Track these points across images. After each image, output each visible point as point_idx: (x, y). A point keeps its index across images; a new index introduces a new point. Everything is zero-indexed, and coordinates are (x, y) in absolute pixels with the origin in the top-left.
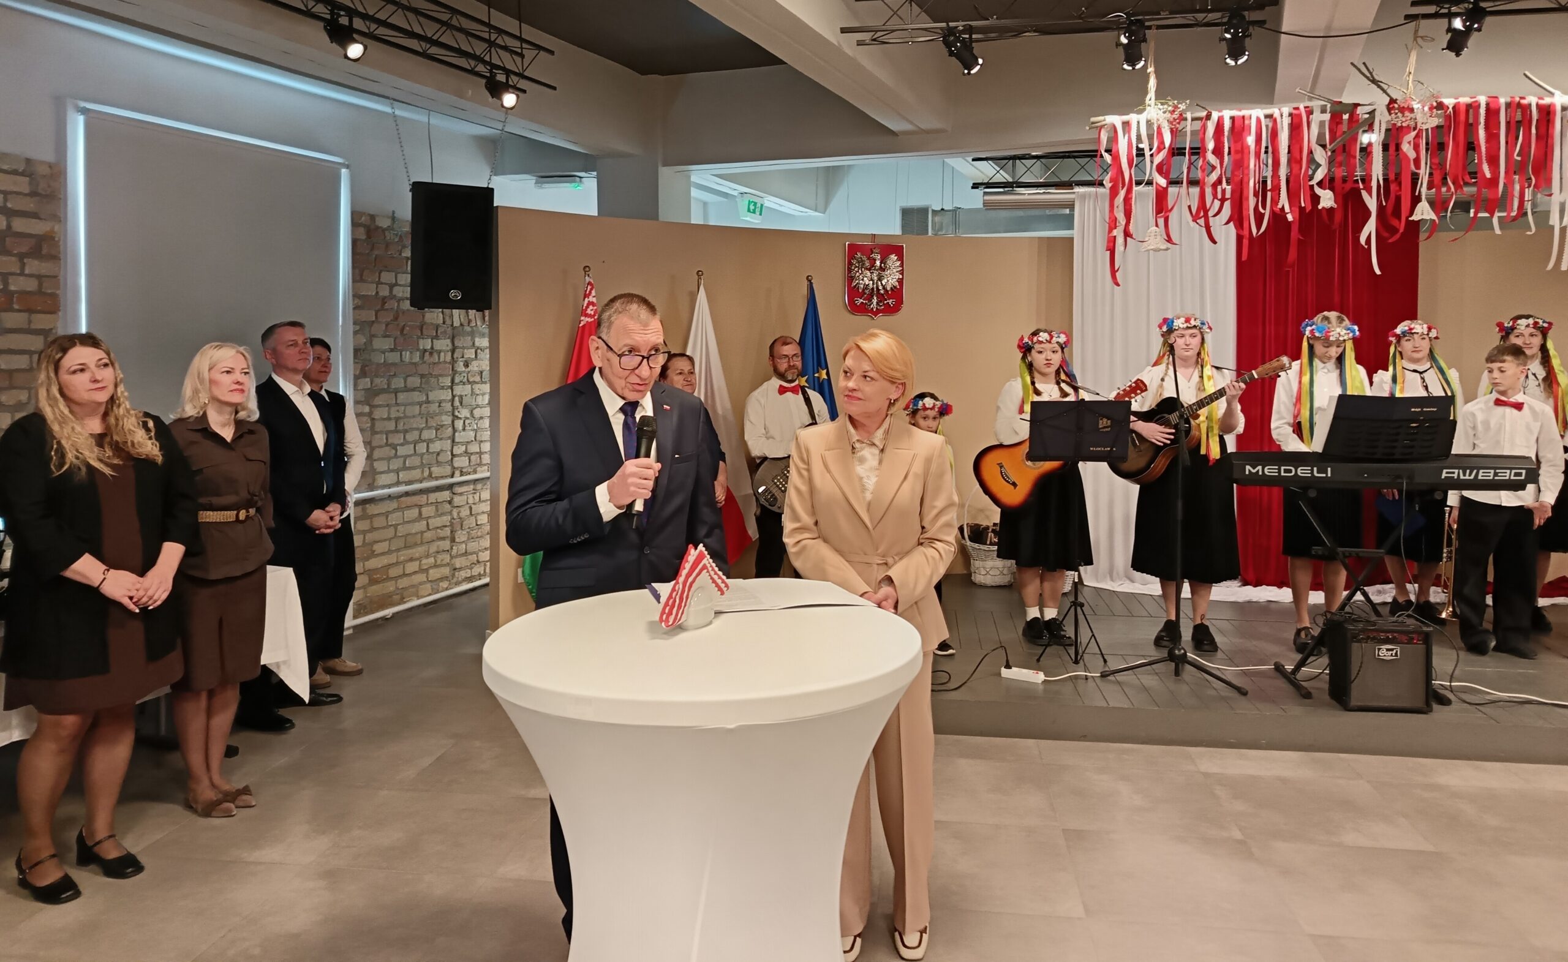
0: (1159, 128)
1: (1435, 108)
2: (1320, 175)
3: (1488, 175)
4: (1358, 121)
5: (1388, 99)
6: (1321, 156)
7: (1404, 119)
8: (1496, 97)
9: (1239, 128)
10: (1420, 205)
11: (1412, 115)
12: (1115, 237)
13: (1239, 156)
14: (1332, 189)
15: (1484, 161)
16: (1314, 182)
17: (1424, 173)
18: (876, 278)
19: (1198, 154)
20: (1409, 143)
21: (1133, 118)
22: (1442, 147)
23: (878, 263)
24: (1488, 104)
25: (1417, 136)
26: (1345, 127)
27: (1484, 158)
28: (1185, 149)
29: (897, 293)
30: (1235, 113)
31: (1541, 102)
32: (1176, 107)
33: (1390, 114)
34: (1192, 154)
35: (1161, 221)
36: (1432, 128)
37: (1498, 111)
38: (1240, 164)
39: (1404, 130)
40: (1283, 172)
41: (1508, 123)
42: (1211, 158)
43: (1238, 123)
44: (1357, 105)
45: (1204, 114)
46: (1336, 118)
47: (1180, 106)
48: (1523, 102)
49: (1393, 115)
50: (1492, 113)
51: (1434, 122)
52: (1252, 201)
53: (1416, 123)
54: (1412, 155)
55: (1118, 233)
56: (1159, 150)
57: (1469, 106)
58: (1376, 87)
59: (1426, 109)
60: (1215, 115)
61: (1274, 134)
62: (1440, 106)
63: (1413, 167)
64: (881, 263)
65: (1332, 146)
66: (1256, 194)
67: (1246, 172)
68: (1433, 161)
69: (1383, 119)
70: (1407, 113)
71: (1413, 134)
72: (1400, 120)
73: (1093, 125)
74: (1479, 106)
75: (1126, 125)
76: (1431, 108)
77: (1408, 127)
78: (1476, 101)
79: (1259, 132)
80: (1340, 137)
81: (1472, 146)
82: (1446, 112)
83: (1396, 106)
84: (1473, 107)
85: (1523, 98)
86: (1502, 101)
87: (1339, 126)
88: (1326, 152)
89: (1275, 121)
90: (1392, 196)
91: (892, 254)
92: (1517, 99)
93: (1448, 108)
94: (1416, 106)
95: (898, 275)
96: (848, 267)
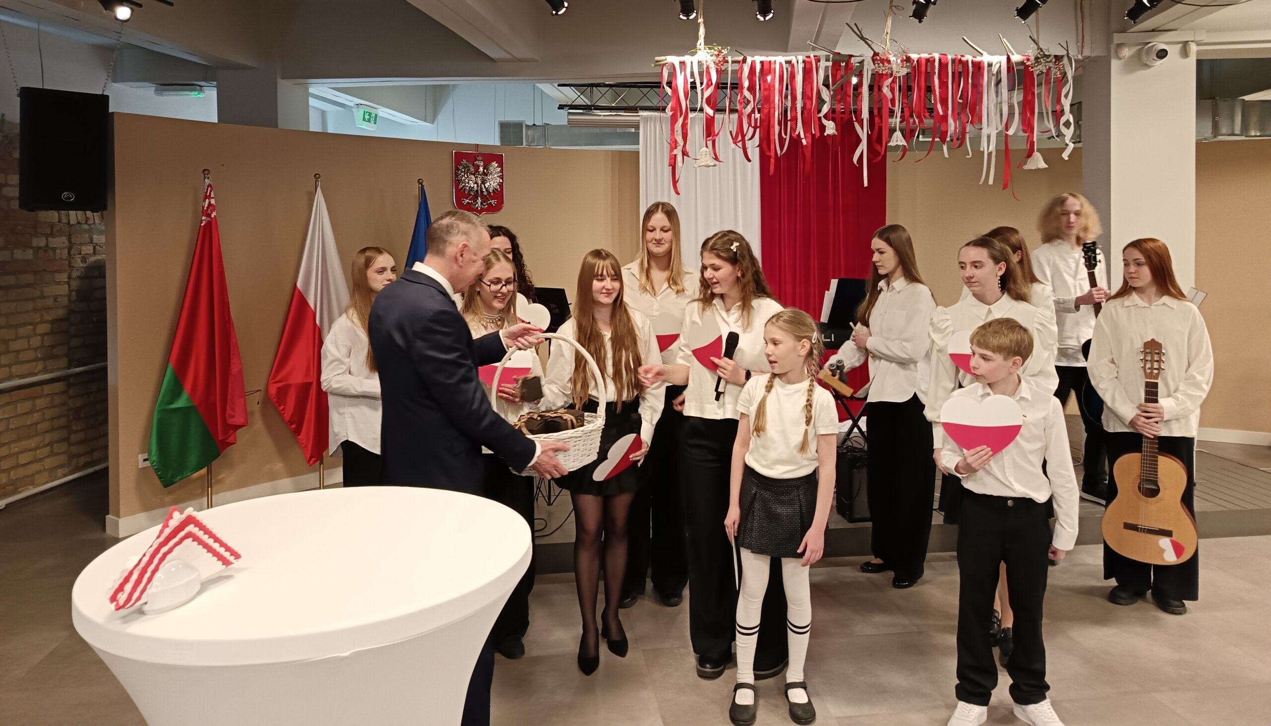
0: (708, 68)
1: (905, 60)
2: (825, 109)
3: (941, 113)
4: (852, 68)
5: (873, 52)
6: (826, 95)
7: (884, 69)
8: (946, 55)
9: (766, 69)
10: (895, 134)
11: (890, 66)
12: (675, 155)
13: (766, 93)
14: (833, 120)
15: (938, 102)
16: (821, 115)
17: (897, 109)
18: (480, 182)
19: (737, 88)
20: (887, 86)
21: (687, 59)
22: (910, 89)
23: (481, 169)
24: (940, 60)
25: (893, 82)
26: (842, 72)
27: (938, 100)
28: (727, 84)
29: (498, 194)
30: (764, 58)
31: (975, 60)
32: (720, 52)
33: (874, 64)
34: (732, 88)
35: (710, 143)
36: (903, 76)
37: (947, 65)
38: (767, 99)
39: (884, 77)
40: (799, 105)
41: (953, 73)
42: (747, 93)
43: (766, 67)
44: (851, 56)
45: (741, 58)
46: (836, 65)
47: (723, 51)
48: (964, 59)
49: (876, 65)
50: (943, 65)
51: (904, 71)
52: (777, 128)
53: (892, 72)
54: (889, 95)
55: (678, 152)
56: (708, 86)
57: (927, 60)
58: (864, 42)
59: (899, 61)
60: (749, 60)
61: (792, 76)
62: (908, 59)
63: (890, 105)
64: (484, 169)
65: (834, 86)
66: (780, 124)
67: (772, 105)
68: (904, 101)
69: (869, 68)
70: (886, 64)
71: (890, 80)
72: (883, 69)
73: (657, 63)
74: (934, 60)
75: (683, 64)
76: (902, 61)
77: (887, 74)
78: (932, 57)
79: (781, 74)
80: (839, 80)
81: (929, 89)
82: (912, 64)
83: (878, 58)
84: (930, 61)
85: (963, 56)
86: (950, 57)
87: (838, 72)
88: (830, 92)
89: (793, 66)
90: (876, 128)
91: (493, 161)
92: (959, 57)
93: (914, 61)
94: (892, 59)
95: (499, 180)
96: (455, 172)
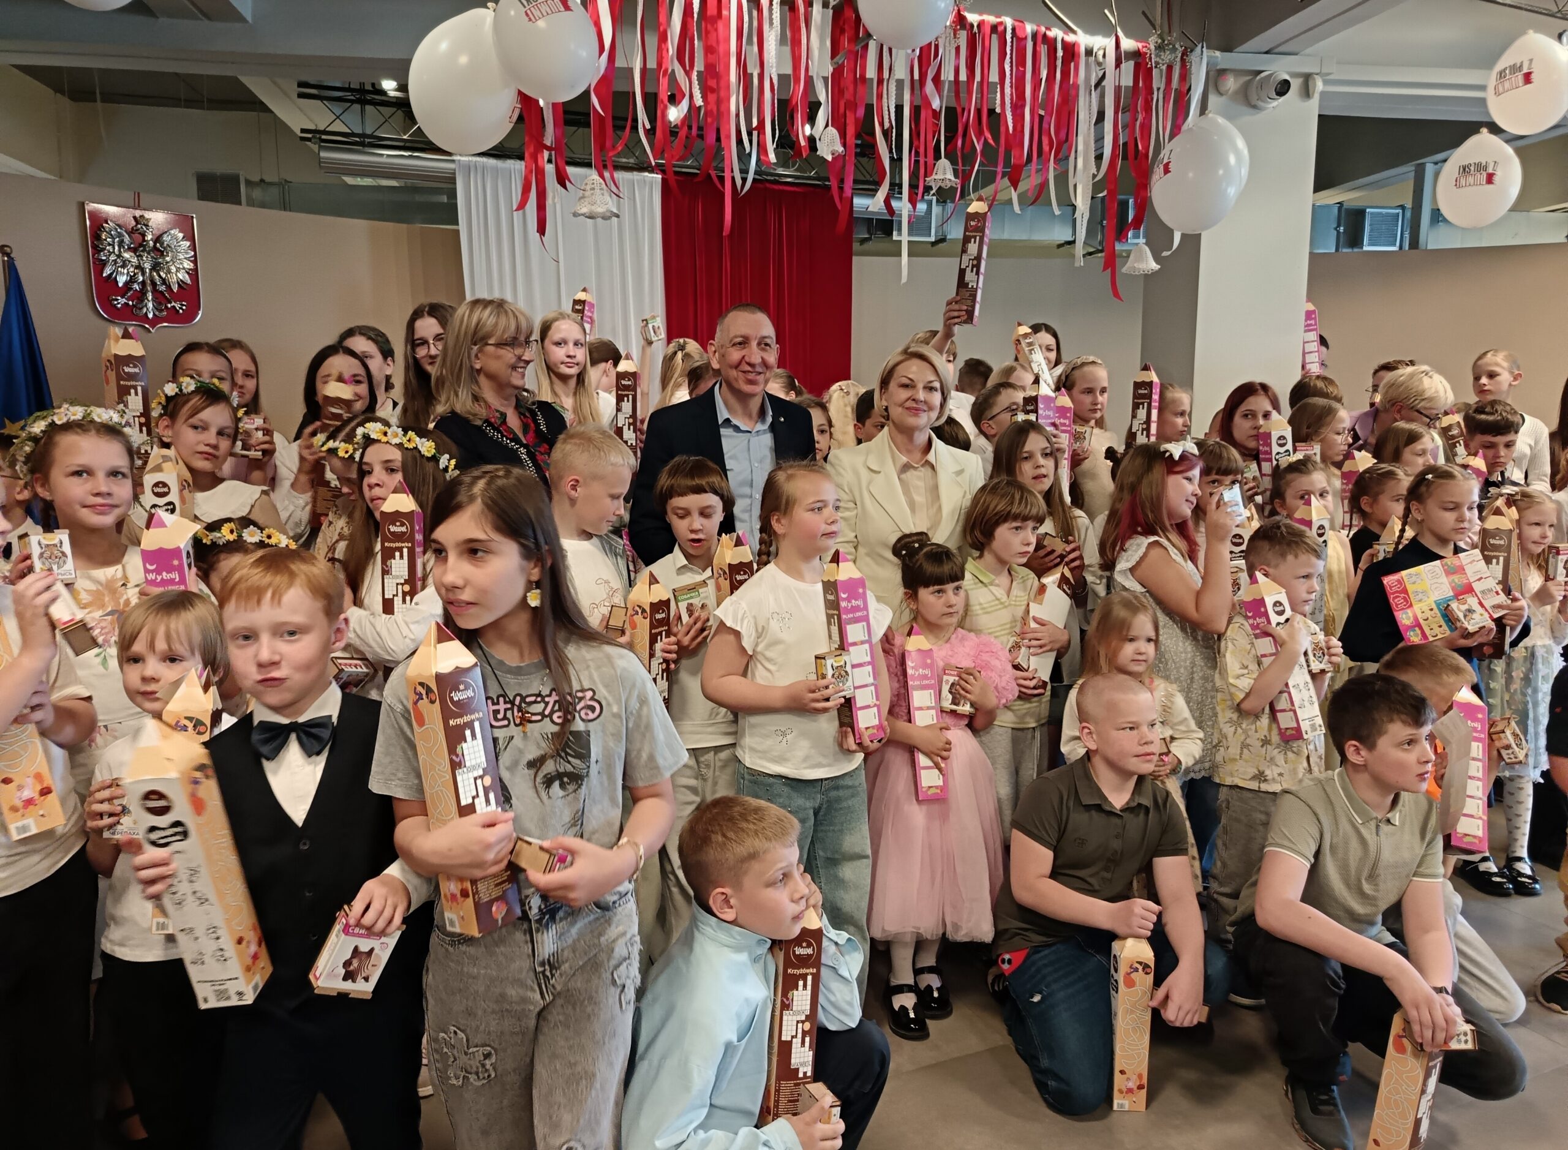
1: (958, 24)
3: (1012, 131)
8: (1023, 22)
9: (712, 10)
10: (940, 162)
18: (147, 266)
24: (1014, 29)
29: (190, 293)
31: (1065, 38)
37: (1024, 41)
41: (1034, 58)
42: (674, 65)
43: (712, 6)
46: (839, 18)
48: (1049, 36)
50: (1018, 42)
57: (993, 28)
61: (760, 35)
62: (963, 23)
67: (724, 84)
74: (1005, 30)
78: (1002, 23)
79: (740, 25)
82: (970, 32)
84: (997, 30)
85: (1048, 31)
86: (1028, 31)
87: (842, 34)
89: (761, 13)
92: (1043, 29)
93: (972, 26)
95: (188, 265)
96: (92, 242)
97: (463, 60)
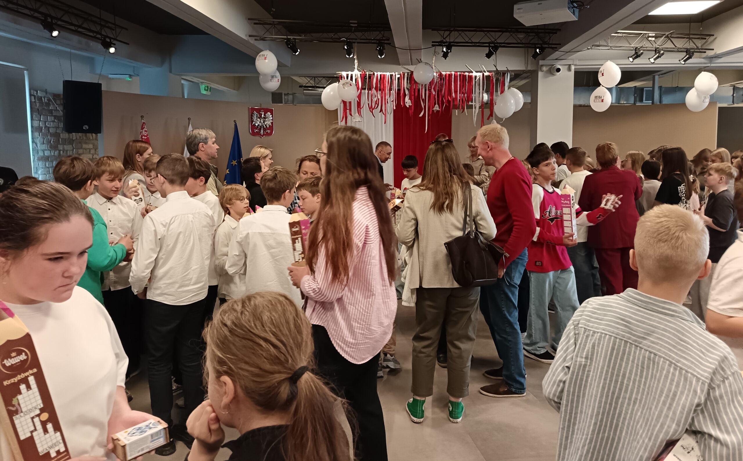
1: (440, 75)
3: (454, 97)
8: (457, 72)
10: (436, 105)
13: (383, 88)
18: (262, 122)
21: (350, 73)
23: (263, 116)
24: (454, 75)
27: (453, 91)
29: (271, 128)
30: (381, 73)
31: (470, 75)
32: (363, 70)
35: (359, 111)
37: (457, 76)
38: (383, 91)
40: (396, 94)
41: (460, 81)
43: (382, 76)
45: (372, 73)
55: (348, 112)
57: (449, 75)
59: (437, 75)
60: (376, 74)
61: (393, 81)
65: (411, 85)
67: (385, 93)
73: (338, 75)
75: (348, 75)
78: (451, 73)
79: (388, 80)
81: (450, 87)
85: (465, 73)
89: (393, 77)
91: (268, 112)
93: (443, 75)
95: (271, 121)
96: (251, 117)
97: (332, 93)
